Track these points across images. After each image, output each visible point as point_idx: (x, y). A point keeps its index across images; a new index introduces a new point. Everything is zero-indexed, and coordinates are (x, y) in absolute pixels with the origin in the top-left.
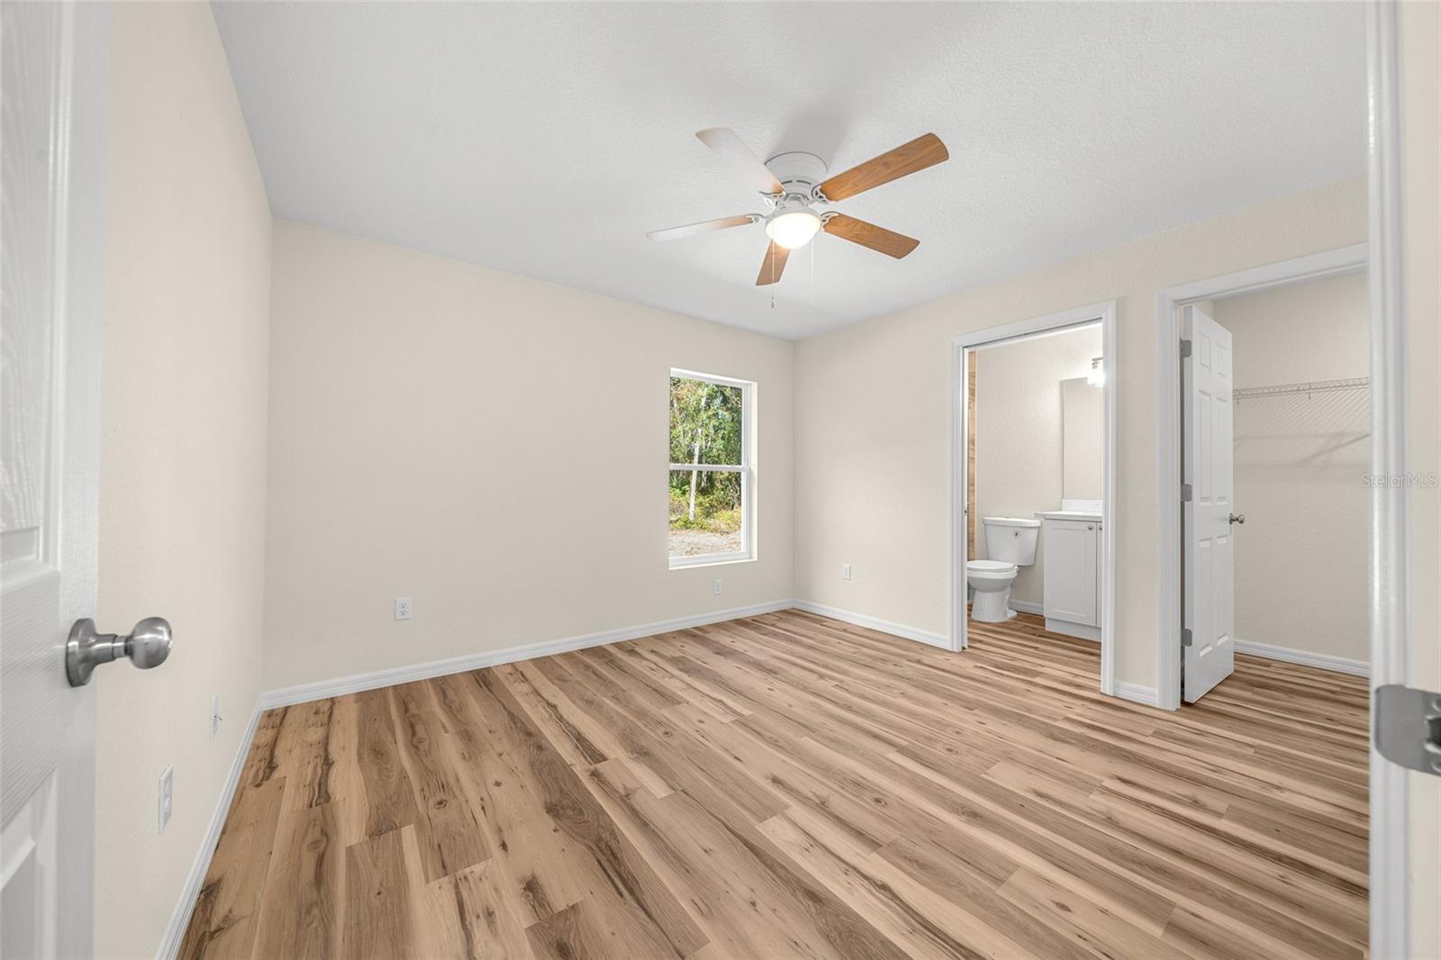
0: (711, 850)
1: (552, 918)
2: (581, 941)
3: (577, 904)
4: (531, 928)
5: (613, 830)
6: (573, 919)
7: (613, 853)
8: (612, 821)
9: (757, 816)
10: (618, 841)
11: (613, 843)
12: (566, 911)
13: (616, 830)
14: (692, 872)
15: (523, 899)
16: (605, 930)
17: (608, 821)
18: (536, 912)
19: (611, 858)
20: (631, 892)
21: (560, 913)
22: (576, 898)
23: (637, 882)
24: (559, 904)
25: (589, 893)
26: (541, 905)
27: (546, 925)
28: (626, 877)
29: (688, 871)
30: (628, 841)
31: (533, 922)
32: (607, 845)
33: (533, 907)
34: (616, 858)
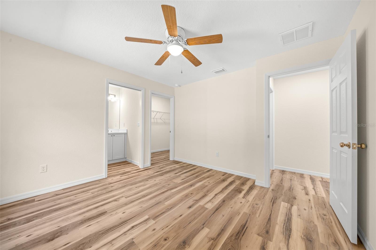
0: (223, 215)
1: (265, 238)
2: (263, 230)
3: (257, 235)
4: (271, 241)
5: (230, 237)
6: (260, 234)
7: (238, 233)
8: (227, 239)
9: (205, 210)
10: (233, 234)
11: (235, 235)
12: (260, 236)
13: (230, 236)
14: (231, 217)
15: (267, 248)
16: (257, 227)
17: (227, 240)
18: (267, 242)
19: (240, 233)
20: (245, 226)
21: (262, 237)
22: (256, 236)
23: (242, 225)
24: (260, 239)
25: (252, 234)
26: (264, 242)
27: (267, 238)
28: (242, 228)
29: (231, 218)
30: (231, 232)
31: (269, 242)
32: (236, 236)
33: (266, 244)
34: (239, 232)
